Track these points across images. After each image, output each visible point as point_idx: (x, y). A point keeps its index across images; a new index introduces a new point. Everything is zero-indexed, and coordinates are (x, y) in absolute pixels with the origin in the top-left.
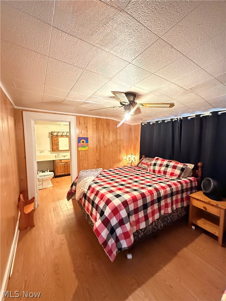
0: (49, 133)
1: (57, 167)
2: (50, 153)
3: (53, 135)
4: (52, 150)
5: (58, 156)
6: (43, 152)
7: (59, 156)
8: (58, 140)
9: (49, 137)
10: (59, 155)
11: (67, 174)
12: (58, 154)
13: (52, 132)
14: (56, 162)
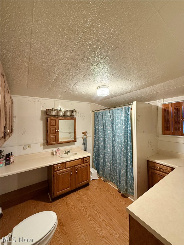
0: (42, 111)
1: (56, 178)
2: (42, 147)
3: (49, 115)
4: (45, 142)
5: (56, 153)
6: (29, 147)
7: (58, 152)
8: (57, 125)
9: (42, 119)
10: (57, 150)
11: (74, 188)
12: (55, 149)
13: (48, 110)
14: (56, 170)
